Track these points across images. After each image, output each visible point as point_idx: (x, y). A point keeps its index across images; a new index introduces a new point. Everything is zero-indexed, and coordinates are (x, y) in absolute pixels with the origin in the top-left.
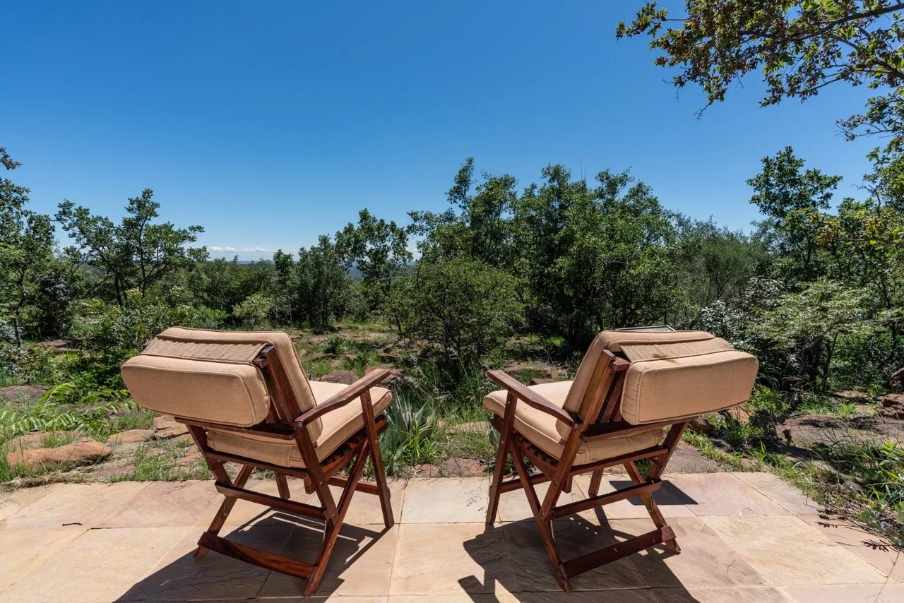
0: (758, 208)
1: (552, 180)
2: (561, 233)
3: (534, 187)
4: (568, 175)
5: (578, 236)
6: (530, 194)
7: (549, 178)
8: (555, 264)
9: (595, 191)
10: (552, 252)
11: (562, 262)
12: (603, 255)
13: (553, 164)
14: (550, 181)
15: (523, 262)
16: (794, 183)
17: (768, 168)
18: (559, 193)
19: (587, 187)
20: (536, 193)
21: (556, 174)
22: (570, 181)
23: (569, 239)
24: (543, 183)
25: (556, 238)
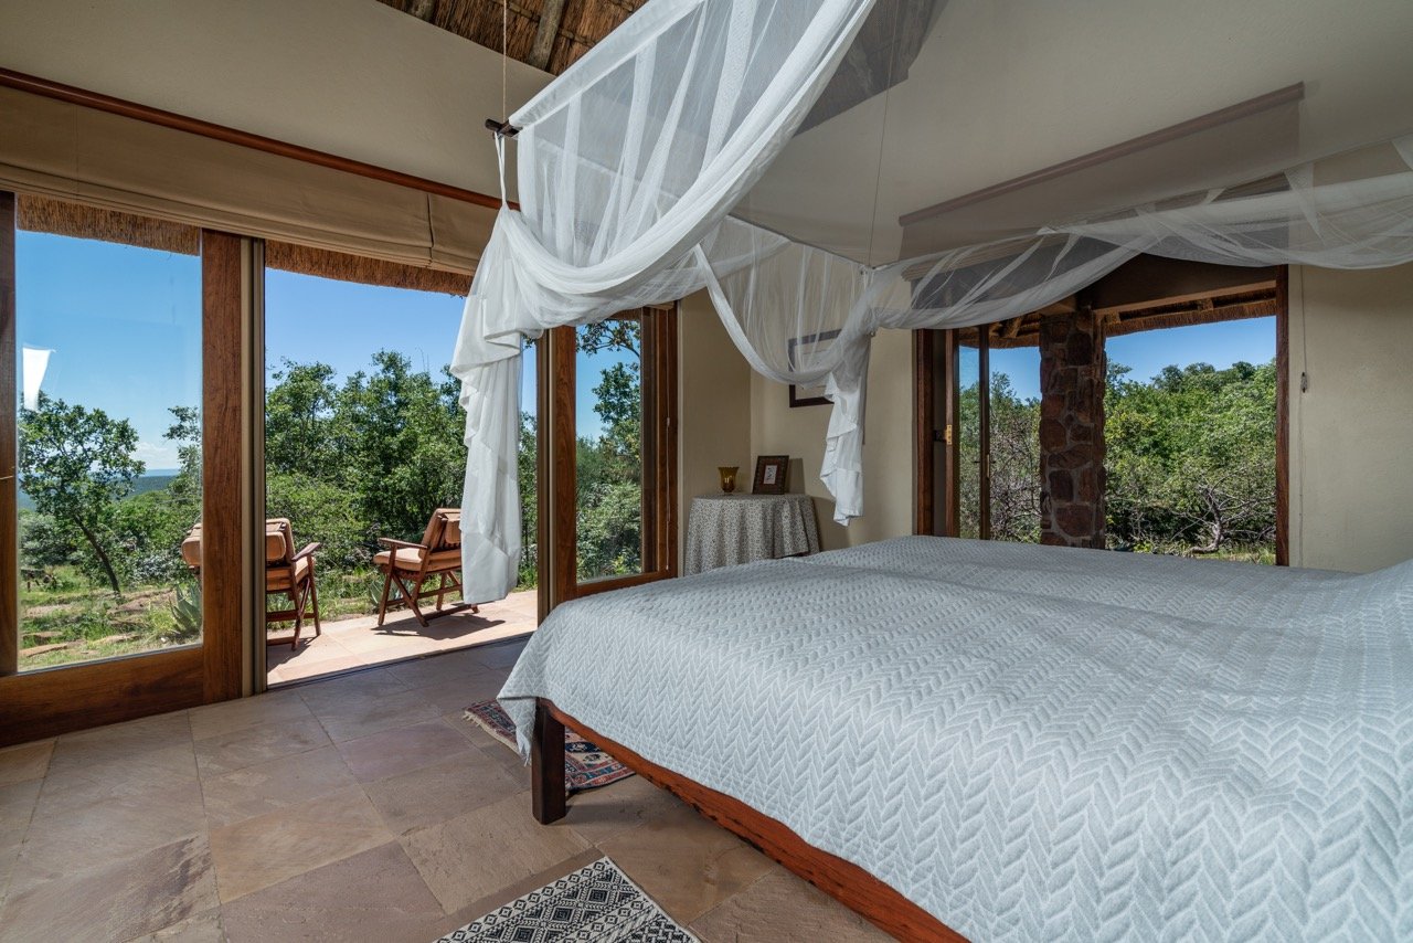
0: (600, 417)
1: (387, 369)
2: (401, 436)
3: (361, 375)
4: (408, 365)
5: (421, 439)
6: (355, 384)
7: (382, 366)
8: (395, 474)
9: (442, 386)
10: (389, 460)
11: (401, 471)
12: (451, 464)
13: (388, 351)
14: (383, 371)
15: (352, 472)
16: (625, 394)
17: (606, 380)
18: (395, 387)
19: (431, 380)
20: (364, 383)
21: (392, 362)
22: (409, 373)
23: (410, 444)
24: (373, 371)
25: (394, 442)
